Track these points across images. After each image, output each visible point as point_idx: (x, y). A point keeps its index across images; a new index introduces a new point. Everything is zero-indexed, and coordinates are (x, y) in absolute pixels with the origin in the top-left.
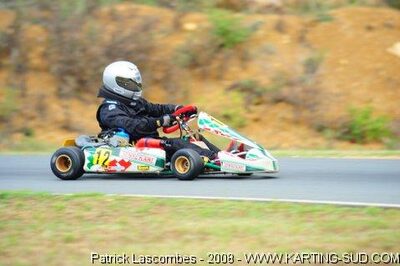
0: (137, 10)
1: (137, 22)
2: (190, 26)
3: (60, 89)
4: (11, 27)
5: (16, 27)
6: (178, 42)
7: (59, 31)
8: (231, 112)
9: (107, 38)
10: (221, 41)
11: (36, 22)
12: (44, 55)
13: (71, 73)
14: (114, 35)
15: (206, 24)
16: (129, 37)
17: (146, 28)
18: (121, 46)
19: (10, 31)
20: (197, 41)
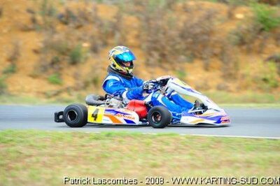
0: (203, 4)
1: (202, 13)
2: (239, 16)
3: (148, 60)
4: (115, 17)
5: (118, 17)
6: (231, 27)
7: (148, 20)
8: (268, 76)
9: (181, 24)
10: (262, 26)
11: (131, 14)
12: (138, 37)
13: (156, 49)
14: (185, 23)
15: (251, 15)
16: (196, 24)
17: (209, 17)
18: (191, 30)
19: (115, 20)
20: (244, 26)
